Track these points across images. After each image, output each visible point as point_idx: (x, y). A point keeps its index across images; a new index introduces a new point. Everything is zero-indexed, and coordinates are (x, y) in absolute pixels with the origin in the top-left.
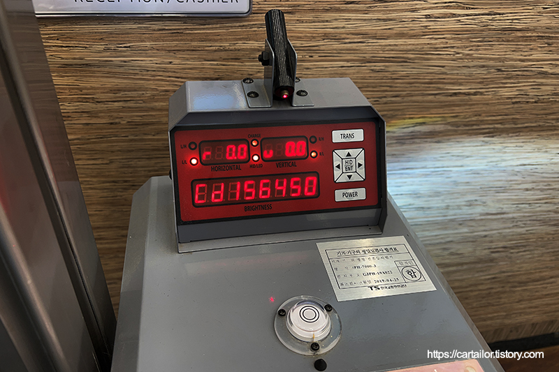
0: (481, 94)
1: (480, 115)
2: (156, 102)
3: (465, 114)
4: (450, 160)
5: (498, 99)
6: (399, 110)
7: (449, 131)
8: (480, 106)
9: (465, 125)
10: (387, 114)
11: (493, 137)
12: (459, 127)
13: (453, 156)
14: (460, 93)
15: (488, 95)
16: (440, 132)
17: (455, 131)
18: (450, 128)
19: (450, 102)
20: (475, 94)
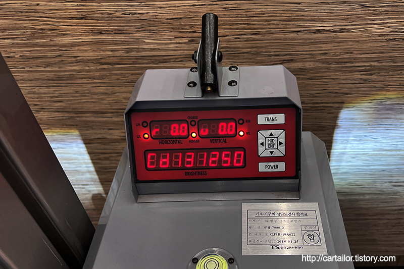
0: (348, 31)
1: (351, 53)
2: (37, 39)
3: (334, 51)
4: (328, 97)
5: (369, 36)
6: (263, 47)
7: (321, 68)
8: (350, 44)
9: (338, 63)
10: (250, 52)
11: (371, 75)
12: (330, 64)
13: (330, 92)
14: (324, 30)
15: (356, 32)
16: (312, 69)
17: (328, 68)
18: (320, 65)
19: (315, 39)
20: (341, 31)
